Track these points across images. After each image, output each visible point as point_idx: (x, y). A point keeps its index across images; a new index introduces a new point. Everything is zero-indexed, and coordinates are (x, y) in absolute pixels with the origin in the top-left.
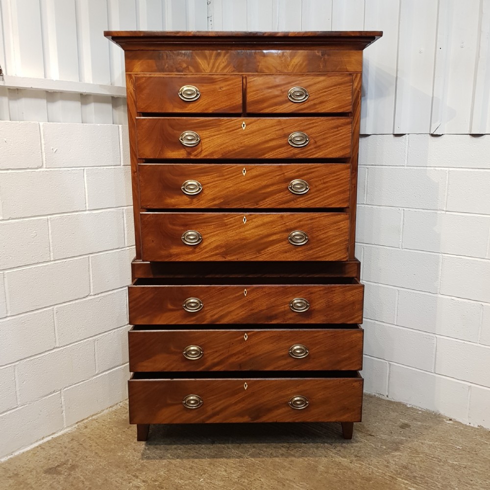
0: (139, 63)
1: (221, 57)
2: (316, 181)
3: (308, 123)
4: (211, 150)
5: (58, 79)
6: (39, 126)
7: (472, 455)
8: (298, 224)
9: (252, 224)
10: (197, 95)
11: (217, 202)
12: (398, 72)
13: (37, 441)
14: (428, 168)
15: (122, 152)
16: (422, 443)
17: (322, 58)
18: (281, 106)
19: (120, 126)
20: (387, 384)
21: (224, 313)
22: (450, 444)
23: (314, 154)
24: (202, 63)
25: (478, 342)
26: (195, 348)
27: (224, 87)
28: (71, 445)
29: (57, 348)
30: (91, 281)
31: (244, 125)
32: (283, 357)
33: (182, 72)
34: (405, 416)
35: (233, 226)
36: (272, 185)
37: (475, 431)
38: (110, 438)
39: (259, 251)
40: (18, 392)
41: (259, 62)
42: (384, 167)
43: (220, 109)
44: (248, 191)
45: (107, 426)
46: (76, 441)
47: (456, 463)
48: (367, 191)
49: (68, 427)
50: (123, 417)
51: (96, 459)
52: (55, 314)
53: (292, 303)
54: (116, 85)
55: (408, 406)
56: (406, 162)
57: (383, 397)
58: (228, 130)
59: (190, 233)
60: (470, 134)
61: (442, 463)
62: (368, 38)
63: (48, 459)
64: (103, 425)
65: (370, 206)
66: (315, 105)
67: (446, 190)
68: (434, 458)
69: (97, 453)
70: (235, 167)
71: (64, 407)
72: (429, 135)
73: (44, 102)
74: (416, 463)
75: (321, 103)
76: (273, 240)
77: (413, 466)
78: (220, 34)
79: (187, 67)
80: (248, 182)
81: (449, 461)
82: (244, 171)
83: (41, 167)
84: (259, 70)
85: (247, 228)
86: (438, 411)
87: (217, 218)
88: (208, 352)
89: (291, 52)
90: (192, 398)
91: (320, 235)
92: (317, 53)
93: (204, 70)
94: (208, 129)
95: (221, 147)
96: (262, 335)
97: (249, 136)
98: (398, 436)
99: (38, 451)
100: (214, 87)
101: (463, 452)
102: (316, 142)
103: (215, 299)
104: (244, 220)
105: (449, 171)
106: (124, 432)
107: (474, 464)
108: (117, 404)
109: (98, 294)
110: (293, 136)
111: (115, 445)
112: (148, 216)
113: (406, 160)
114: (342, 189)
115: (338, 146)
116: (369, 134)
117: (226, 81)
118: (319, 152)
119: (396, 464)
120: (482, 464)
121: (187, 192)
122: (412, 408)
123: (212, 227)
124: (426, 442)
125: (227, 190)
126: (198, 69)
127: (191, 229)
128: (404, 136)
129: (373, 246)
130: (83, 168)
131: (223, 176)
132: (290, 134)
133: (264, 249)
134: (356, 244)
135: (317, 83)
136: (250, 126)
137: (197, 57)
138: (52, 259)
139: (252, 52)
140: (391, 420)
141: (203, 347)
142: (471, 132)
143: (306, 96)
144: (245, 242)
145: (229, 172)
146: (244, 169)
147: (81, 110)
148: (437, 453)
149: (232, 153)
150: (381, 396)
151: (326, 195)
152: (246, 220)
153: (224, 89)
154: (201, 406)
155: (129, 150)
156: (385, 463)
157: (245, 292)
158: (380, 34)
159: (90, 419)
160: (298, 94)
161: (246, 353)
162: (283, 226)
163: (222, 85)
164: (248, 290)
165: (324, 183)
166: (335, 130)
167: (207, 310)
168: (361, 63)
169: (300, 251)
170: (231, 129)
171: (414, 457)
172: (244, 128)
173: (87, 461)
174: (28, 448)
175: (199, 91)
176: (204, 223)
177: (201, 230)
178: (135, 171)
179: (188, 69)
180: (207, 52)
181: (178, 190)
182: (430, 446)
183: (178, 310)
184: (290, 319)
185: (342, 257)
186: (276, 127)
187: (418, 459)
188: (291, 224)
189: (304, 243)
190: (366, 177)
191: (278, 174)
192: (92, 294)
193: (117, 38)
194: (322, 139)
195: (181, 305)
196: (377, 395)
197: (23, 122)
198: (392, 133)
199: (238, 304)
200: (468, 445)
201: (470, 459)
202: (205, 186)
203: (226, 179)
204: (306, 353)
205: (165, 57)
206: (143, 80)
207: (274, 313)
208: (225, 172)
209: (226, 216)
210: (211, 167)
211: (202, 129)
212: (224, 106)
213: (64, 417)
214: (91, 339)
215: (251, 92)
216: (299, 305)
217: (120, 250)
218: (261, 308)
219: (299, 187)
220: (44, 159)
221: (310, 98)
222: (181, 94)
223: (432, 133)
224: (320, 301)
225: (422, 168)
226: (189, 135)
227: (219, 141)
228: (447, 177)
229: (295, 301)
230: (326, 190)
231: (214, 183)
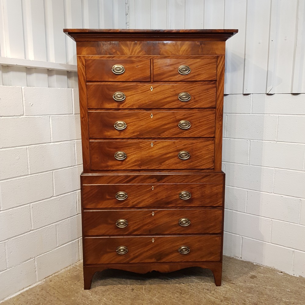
0: (85, 49)
1: (138, 45)
2: (196, 121)
3: (190, 87)
4: (132, 104)
5: (34, 60)
6: (22, 88)
7: (297, 295)
8: (184, 147)
9: (156, 147)
10: (123, 70)
11: (135, 134)
12: (246, 56)
13: (19, 291)
14: (265, 115)
15: (73, 106)
16: (265, 288)
17: (200, 46)
18: (174, 77)
19: (73, 89)
20: (241, 250)
21: (140, 200)
22: (283, 289)
23: (194, 106)
24: (126, 50)
25: (298, 223)
26: (123, 221)
27: (139, 65)
28: (41, 293)
29: (32, 230)
30: (54, 187)
31: (152, 88)
32: (175, 226)
33: (113, 55)
34: (253, 270)
35: (145, 148)
36: (169, 123)
37: (297, 279)
38: (67, 288)
39: (161, 163)
40: (7, 259)
41: (161, 48)
42: (237, 114)
43: (137, 78)
44: (154, 127)
45: (64, 280)
46: (44, 290)
47: (288, 300)
48: (227, 129)
49: (39, 281)
50: (75, 274)
51: (58, 302)
52: (31, 208)
53: (180, 194)
54: (69, 64)
55: (255, 264)
56: (251, 111)
57: (238, 259)
58: (142, 91)
59: (119, 153)
60: (292, 94)
61: (279, 301)
62: (229, 33)
63: (26, 302)
64: (61, 280)
65: (229, 139)
66: (194, 76)
67: (277, 129)
68: (273, 297)
69: (58, 298)
70: (146, 113)
71: (37, 268)
72: (265, 95)
73: (24, 74)
74: (262, 301)
75: (198, 75)
76: (169, 157)
77: (261, 303)
78: (136, 31)
79: (116, 52)
80: (154, 122)
81: (283, 299)
82: (152, 115)
83: (23, 115)
84: (161, 54)
85: (154, 149)
86: (273, 267)
87: (136, 144)
88: (131, 223)
89: (181, 43)
90: (121, 248)
91: (197, 153)
92: (197, 43)
93: (126, 53)
94: (130, 91)
95: (138, 102)
96: (163, 213)
97: (155, 95)
98: (250, 283)
99: (20, 297)
100: (133, 65)
101: (291, 293)
102: (195, 98)
103: (134, 192)
104: (151, 145)
105: (278, 116)
106: (75, 284)
107: (299, 301)
108: (70, 265)
109: (58, 196)
110: (181, 95)
111: (70, 292)
112: (94, 143)
113: (251, 110)
114: (210, 126)
115: (208, 101)
116: (228, 94)
117: (141, 62)
118: (197, 104)
119: (249, 302)
120: (304, 301)
121: (117, 128)
122: (257, 265)
123: (133, 149)
124: (267, 287)
125: (142, 127)
126: (122, 53)
127: (120, 150)
128: (249, 95)
129: (231, 163)
130: (49, 116)
131: (139, 118)
132: (179, 94)
133: (164, 162)
134: (222, 162)
135: (196, 63)
136: (155, 89)
137: (122, 46)
138: (29, 174)
139: (156, 42)
140: (244, 273)
141: (128, 220)
142: (292, 92)
143: (189, 70)
144: (152, 158)
145: (143, 116)
146: (152, 114)
147: (48, 79)
148: (275, 294)
149: (144, 105)
150: (237, 258)
151: (200, 130)
152: (153, 145)
153: (139, 67)
154: (127, 253)
155: (79, 104)
156: (243, 302)
157: (153, 188)
158: (237, 31)
159: (54, 275)
160: (184, 70)
161: (153, 224)
162: (175, 148)
163: (138, 64)
164: (155, 186)
165: (200, 122)
166: (206, 91)
167: (130, 199)
168: (224, 49)
169: (185, 163)
170: (144, 91)
171: (261, 297)
172: (152, 90)
173: (52, 303)
174: (14, 296)
175: (124, 68)
176: (128, 146)
177: (126, 151)
178: (83, 117)
179: (117, 53)
180: (128, 42)
181: (111, 127)
182: (270, 290)
183: (112, 199)
184: (180, 204)
185: (210, 166)
186: (171, 89)
187: (263, 298)
188: (180, 147)
189: (188, 158)
190: (226, 121)
191: (172, 117)
192: (54, 195)
193: (71, 33)
194: (198, 97)
195: (115, 196)
196: (234, 257)
197: (11, 86)
198: (242, 93)
199: (149, 195)
200: (294, 289)
201: (296, 297)
202: (128, 125)
203: (141, 120)
204: (189, 223)
205: (102, 45)
206: (91, 61)
207: (170, 200)
208: (140, 116)
209: (141, 142)
210: (132, 113)
211: (126, 90)
212: (139, 77)
213: (37, 275)
214: (54, 224)
215: (156, 68)
216: (185, 195)
217: (72, 167)
218: (162, 197)
219: (184, 125)
220: (25, 110)
221: (192, 72)
222: (113, 70)
223: (267, 93)
224: (198, 193)
225: (261, 115)
226: (119, 94)
227: (137, 98)
228: (277, 120)
229: (183, 193)
230: (201, 127)
231: (134, 123)
